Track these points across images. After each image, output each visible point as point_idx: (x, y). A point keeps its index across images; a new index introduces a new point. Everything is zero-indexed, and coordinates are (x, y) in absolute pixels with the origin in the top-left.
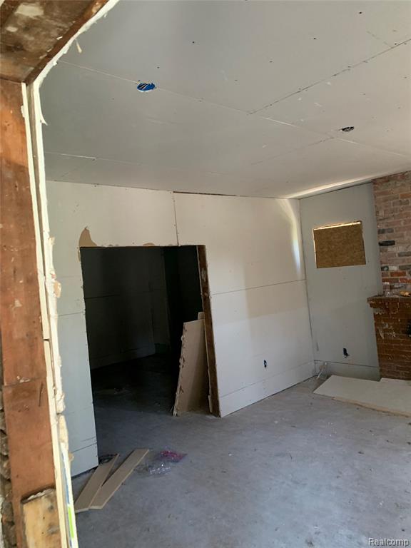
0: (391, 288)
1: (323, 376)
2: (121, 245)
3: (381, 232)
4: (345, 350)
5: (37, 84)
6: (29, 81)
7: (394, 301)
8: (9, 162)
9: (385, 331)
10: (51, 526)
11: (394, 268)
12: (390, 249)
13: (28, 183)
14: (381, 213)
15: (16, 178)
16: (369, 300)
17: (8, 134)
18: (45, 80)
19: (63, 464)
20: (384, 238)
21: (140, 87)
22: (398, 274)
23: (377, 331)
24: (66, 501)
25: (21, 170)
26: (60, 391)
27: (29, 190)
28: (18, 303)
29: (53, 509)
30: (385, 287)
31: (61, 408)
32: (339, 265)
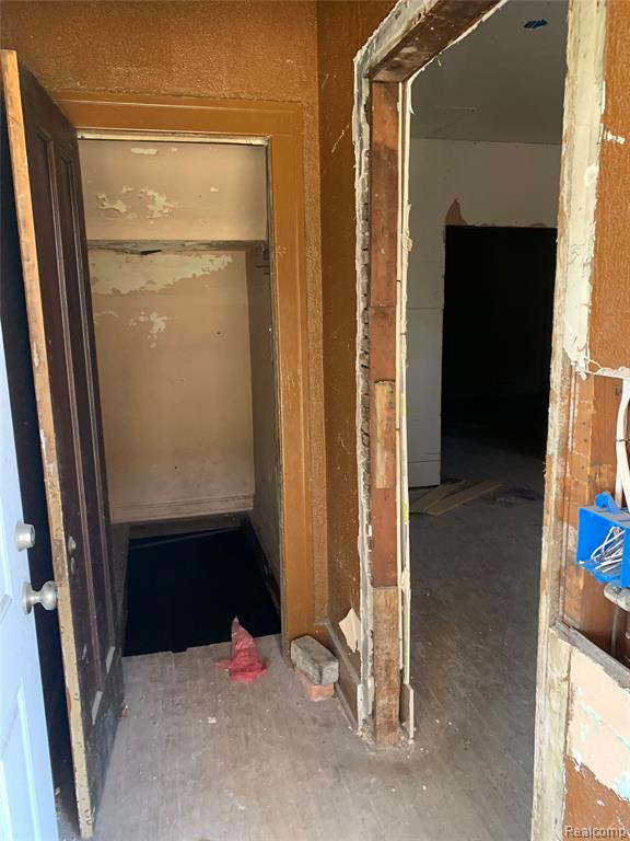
2: (498, 224)
5: (410, 82)
6: (404, 82)
8: (385, 147)
10: (391, 403)
13: (397, 163)
15: (390, 160)
17: (387, 126)
18: (416, 78)
19: (401, 368)
21: (527, 26)
24: (401, 392)
25: (394, 152)
26: (404, 318)
27: (397, 168)
28: (383, 251)
29: (393, 392)
31: (404, 330)
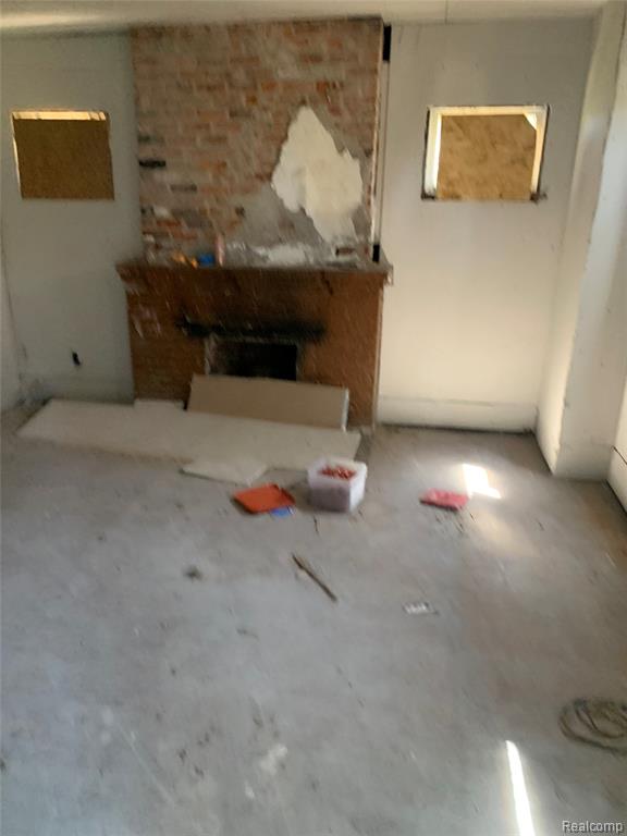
0: (157, 247)
1: (34, 402)
3: (143, 139)
4: (75, 357)
7: (160, 271)
9: (143, 323)
11: (163, 212)
12: (157, 174)
14: (145, 103)
16: (118, 267)
20: (148, 152)
22: (169, 223)
23: (131, 324)
30: (146, 245)
32: (65, 196)
